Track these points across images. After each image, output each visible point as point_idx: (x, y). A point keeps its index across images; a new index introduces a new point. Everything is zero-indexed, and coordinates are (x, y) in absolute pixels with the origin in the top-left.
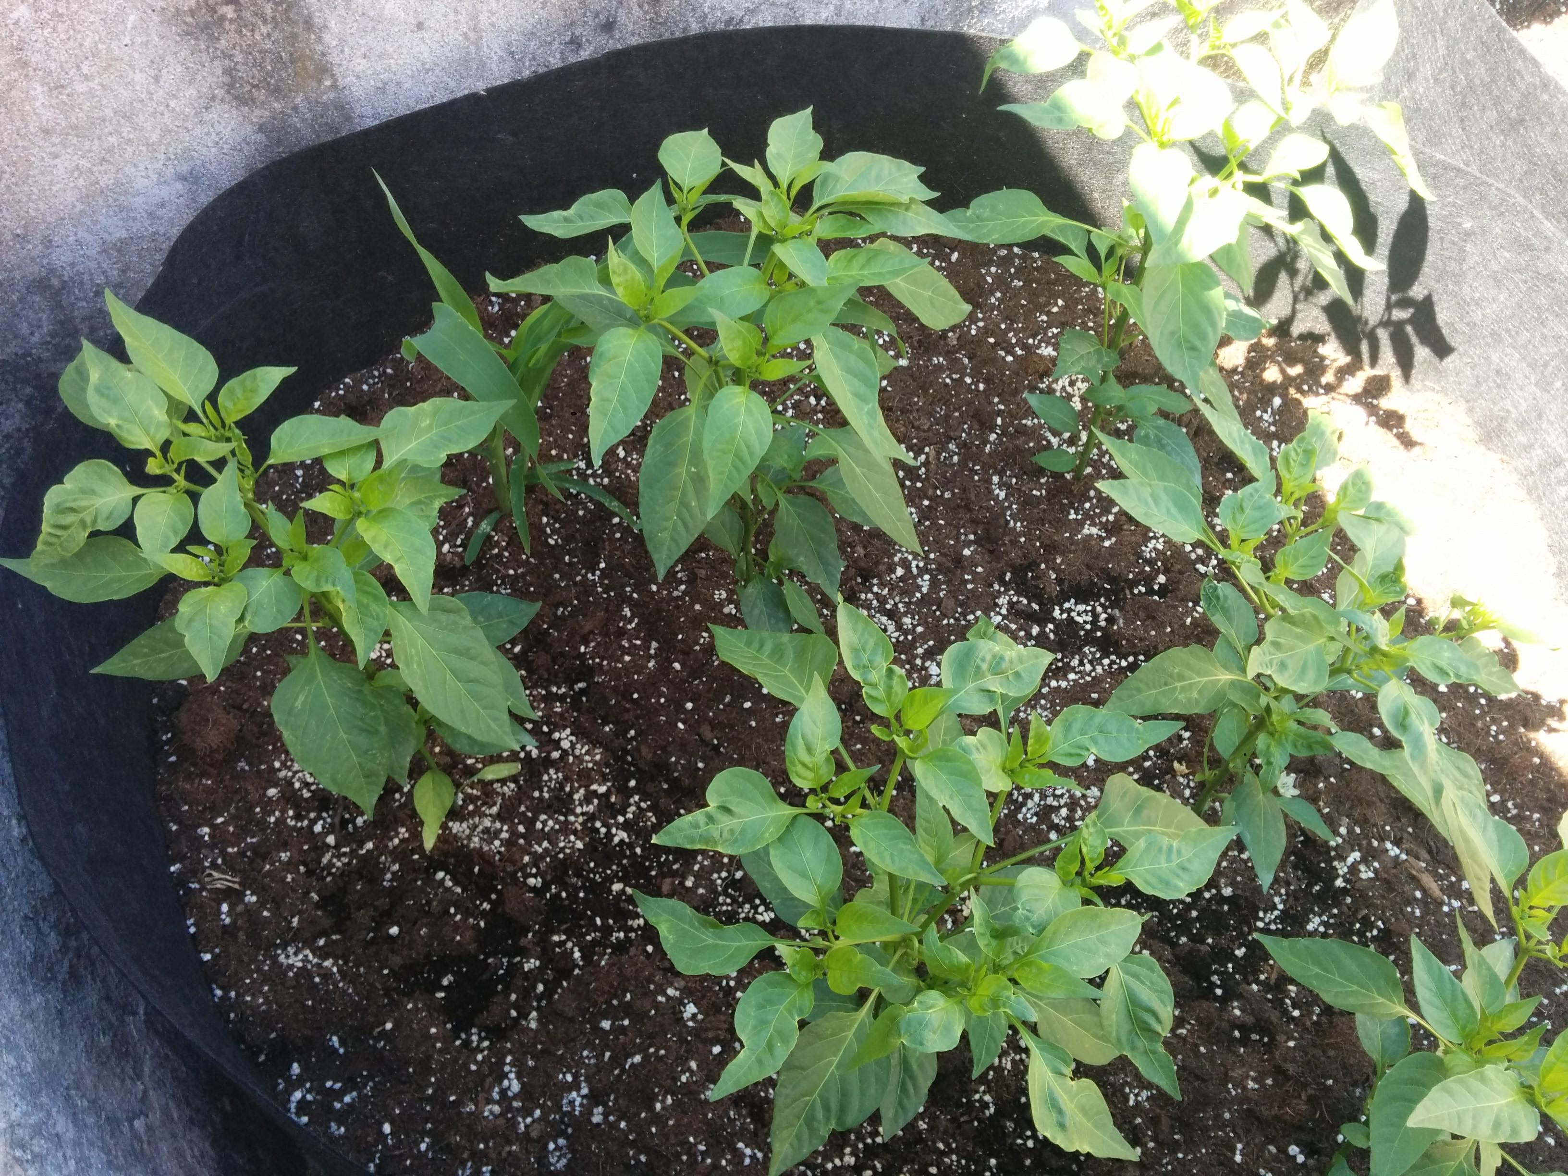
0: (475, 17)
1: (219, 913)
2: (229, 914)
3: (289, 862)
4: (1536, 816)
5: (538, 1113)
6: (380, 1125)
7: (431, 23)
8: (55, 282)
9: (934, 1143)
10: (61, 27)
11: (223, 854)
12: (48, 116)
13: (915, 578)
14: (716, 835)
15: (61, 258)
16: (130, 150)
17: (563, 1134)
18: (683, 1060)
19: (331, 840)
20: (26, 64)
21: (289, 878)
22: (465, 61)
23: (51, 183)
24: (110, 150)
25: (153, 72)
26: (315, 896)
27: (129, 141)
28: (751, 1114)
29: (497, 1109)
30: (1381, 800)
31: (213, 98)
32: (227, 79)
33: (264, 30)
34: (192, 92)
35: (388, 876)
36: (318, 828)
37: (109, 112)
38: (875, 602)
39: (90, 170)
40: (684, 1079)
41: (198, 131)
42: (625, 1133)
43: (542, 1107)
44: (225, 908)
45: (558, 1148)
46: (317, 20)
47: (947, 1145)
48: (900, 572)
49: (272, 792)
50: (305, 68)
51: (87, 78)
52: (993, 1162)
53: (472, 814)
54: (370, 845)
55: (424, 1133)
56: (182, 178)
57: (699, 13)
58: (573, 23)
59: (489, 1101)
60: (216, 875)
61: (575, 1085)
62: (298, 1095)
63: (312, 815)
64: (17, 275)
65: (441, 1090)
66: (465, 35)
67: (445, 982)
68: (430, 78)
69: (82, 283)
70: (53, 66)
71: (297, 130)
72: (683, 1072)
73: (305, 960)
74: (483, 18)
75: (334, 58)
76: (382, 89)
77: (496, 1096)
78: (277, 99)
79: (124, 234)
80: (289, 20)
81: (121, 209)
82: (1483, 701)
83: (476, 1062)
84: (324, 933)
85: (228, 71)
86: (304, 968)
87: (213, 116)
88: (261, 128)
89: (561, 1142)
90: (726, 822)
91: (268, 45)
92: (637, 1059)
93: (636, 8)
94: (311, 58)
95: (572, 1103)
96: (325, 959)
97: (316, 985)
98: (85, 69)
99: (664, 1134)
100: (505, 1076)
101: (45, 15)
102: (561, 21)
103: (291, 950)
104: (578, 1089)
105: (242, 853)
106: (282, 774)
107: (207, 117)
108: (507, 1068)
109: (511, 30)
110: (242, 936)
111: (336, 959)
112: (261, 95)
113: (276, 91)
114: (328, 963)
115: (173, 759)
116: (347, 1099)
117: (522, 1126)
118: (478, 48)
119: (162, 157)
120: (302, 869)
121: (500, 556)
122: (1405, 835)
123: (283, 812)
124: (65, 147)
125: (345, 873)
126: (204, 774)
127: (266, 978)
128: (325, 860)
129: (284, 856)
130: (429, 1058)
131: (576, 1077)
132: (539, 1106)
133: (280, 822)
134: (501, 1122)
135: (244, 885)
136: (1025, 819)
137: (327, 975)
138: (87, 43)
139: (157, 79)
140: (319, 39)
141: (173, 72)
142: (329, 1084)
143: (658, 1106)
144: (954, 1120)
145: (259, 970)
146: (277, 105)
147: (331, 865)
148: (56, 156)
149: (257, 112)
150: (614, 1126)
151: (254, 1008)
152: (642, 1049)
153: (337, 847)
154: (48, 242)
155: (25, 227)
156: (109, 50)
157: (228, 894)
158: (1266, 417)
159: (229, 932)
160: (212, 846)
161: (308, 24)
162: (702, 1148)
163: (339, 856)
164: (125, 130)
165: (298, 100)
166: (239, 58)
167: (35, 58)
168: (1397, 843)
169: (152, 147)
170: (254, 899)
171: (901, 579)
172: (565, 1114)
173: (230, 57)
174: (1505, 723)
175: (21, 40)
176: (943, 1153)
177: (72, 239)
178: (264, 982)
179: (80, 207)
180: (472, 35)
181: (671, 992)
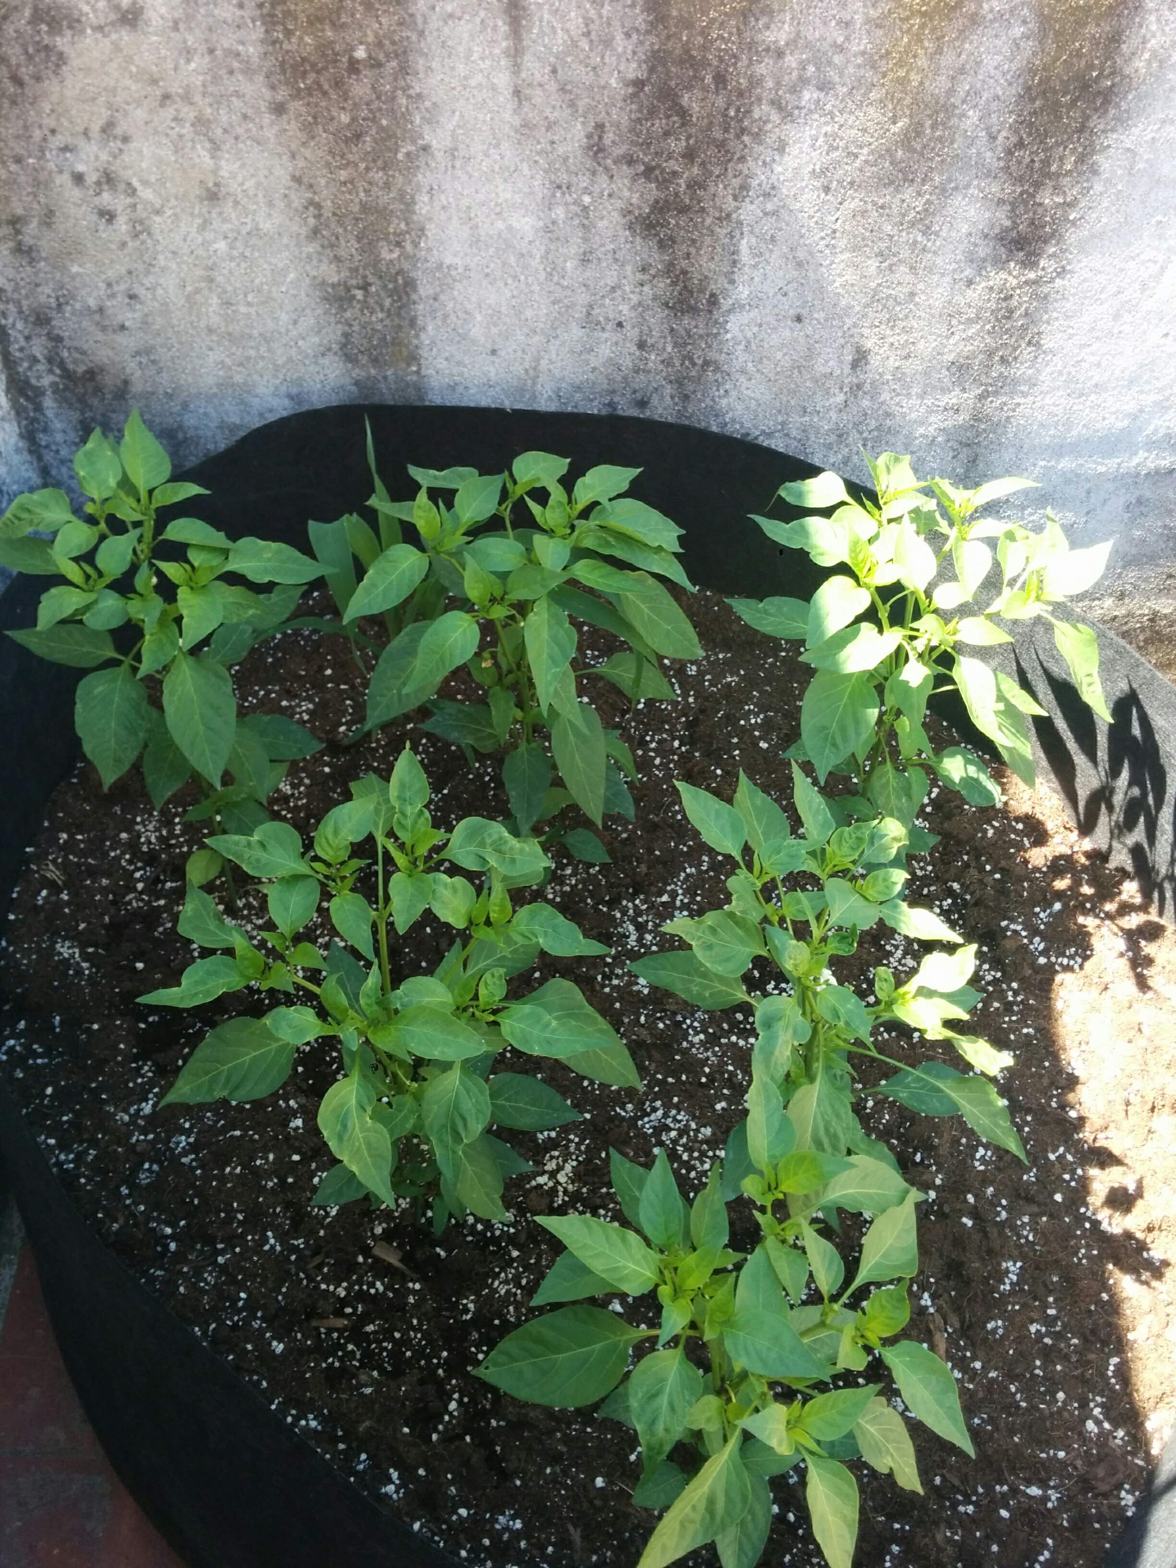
0: (537, 360)
1: (39, 893)
2: (45, 898)
3: (105, 888)
4: (1075, 1341)
5: (151, 1136)
6: (47, 1086)
7: (503, 353)
8: (180, 436)
9: (412, 1317)
10: (243, 265)
11: (65, 857)
12: (215, 320)
13: (675, 908)
14: (246, 856)
15: (190, 421)
16: (261, 364)
17: (160, 1163)
18: (266, 1151)
19: (140, 886)
20: (212, 280)
21: (98, 898)
22: (521, 390)
23: (202, 366)
24: (248, 358)
25: (294, 317)
26: (107, 919)
27: (263, 358)
28: (292, 1219)
29: (126, 1118)
30: (941, 1256)
31: (329, 349)
32: (343, 340)
33: (380, 315)
34: (316, 340)
35: (161, 929)
36: (138, 875)
37: (255, 333)
38: (631, 912)
39: (230, 368)
40: (258, 1162)
41: (311, 368)
42: (196, 1178)
43: (157, 1135)
44: (44, 893)
45: (149, 1170)
46: (420, 322)
47: (420, 1323)
48: (665, 898)
49: (124, 835)
50: (400, 352)
51: (249, 304)
52: (445, 1354)
53: (243, 917)
54: (162, 902)
55: (72, 1110)
56: (290, 397)
57: (720, 420)
58: (613, 392)
59: (126, 1111)
60: (51, 867)
61: (187, 1133)
62: (12, 1042)
63: (139, 864)
64: (157, 420)
65: (101, 1088)
66: (526, 370)
67: (151, 1019)
68: (492, 392)
69: (197, 444)
70: (229, 288)
71: (382, 394)
72: (261, 1158)
73: (72, 956)
74: (544, 363)
75: (424, 353)
76: (453, 388)
77: (132, 1111)
78: (374, 367)
79: (238, 422)
80: (399, 315)
81: (242, 402)
82: (1087, 1225)
83: (135, 1083)
84: (96, 945)
85: (346, 335)
86: (68, 960)
87: (326, 361)
88: (357, 383)
89: (155, 1167)
90: (259, 853)
91: (379, 327)
92: (238, 1133)
93: (668, 398)
94: (407, 346)
95: (178, 1143)
96: (85, 961)
97: (67, 975)
98: (250, 298)
99: (218, 1189)
100: (146, 1100)
101: (235, 253)
102: (605, 387)
103: (67, 944)
104: (188, 1137)
105: (78, 865)
106: (138, 827)
107: (321, 361)
108: (151, 1096)
109: (563, 379)
110: (42, 915)
111: (92, 966)
112: (364, 359)
113: (375, 361)
114: (85, 965)
115: (75, 781)
116: (39, 1061)
117: (134, 1139)
118: (534, 383)
119: (281, 377)
120: (111, 897)
121: (376, 750)
122: (946, 1296)
123: (123, 853)
124: (219, 345)
125: (136, 913)
126: (86, 800)
127: (39, 950)
128: (127, 898)
129: (105, 882)
130: (106, 1061)
131: (192, 1126)
132: (154, 1132)
133: (118, 859)
134: (124, 1129)
135: (66, 885)
136: (643, 1126)
137: (79, 972)
138: (257, 281)
139: (295, 322)
140: (417, 336)
141: (308, 321)
142: (35, 1046)
143: (228, 1170)
144: (438, 1310)
145: (38, 944)
146: (373, 372)
147: (130, 903)
148: (211, 349)
149: (357, 370)
150: (193, 1169)
151: (18, 963)
152: (245, 1130)
153: (141, 893)
154: (185, 406)
155: (174, 389)
156: (270, 291)
157: (52, 885)
158: (1042, 915)
159: (36, 909)
160: (61, 848)
161: (413, 322)
162: (240, 1217)
163: (139, 900)
164: (263, 349)
165: (389, 373)
166: (356, 328)
167: (220, 279)
168: (933, 1297)
169: (277, 368)
170: (66, 898)
171: (663, 904)
172: (170, 1149)
173: (351, 326)
174: (1095, 1252)
175: (215, 264)
176: (413, 1328)
177: (201, 410)
178: (36, 952)
179: (215, 390)
180: (531, 372)
181: (292, 1103)
